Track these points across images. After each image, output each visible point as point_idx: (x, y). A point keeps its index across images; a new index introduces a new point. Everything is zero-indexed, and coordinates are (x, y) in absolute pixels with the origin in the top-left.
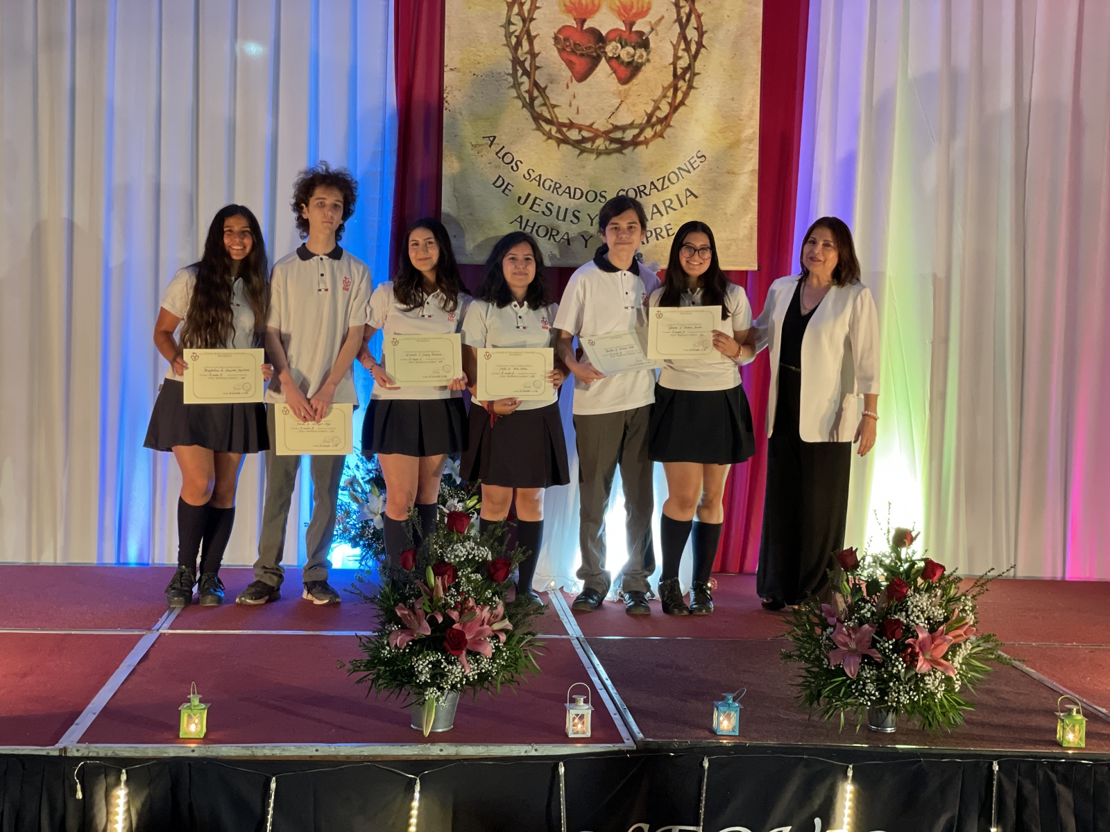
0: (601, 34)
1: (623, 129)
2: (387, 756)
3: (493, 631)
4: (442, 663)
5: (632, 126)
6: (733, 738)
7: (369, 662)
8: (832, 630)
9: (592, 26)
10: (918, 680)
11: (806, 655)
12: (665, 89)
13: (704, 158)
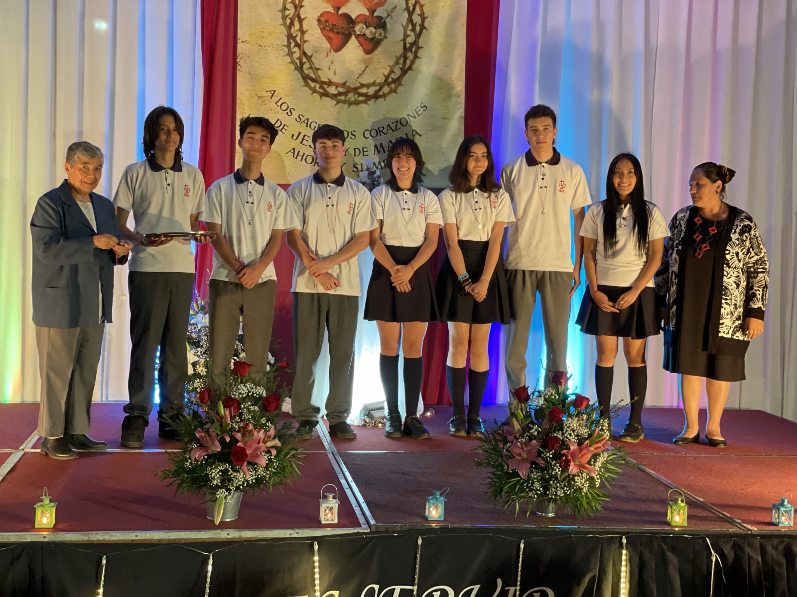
0: (351, 18)
1: (368, 86)
2: (188, 539)
3: (267, 448)
4: (229, 471)
5: (374, 84)
6: (439, 522)
7: (175, 471)
8: (510, 444)
9: (345, 12)
10: (570, 479)
11: (492, 463)
12: (398, 59)
13: (425, 108)
